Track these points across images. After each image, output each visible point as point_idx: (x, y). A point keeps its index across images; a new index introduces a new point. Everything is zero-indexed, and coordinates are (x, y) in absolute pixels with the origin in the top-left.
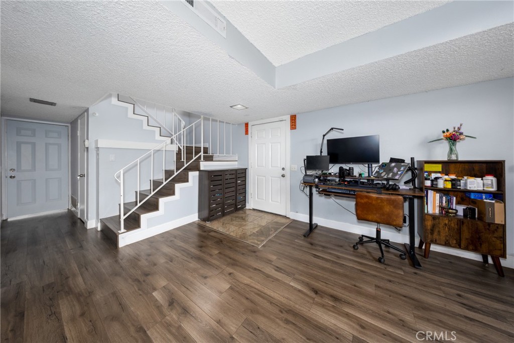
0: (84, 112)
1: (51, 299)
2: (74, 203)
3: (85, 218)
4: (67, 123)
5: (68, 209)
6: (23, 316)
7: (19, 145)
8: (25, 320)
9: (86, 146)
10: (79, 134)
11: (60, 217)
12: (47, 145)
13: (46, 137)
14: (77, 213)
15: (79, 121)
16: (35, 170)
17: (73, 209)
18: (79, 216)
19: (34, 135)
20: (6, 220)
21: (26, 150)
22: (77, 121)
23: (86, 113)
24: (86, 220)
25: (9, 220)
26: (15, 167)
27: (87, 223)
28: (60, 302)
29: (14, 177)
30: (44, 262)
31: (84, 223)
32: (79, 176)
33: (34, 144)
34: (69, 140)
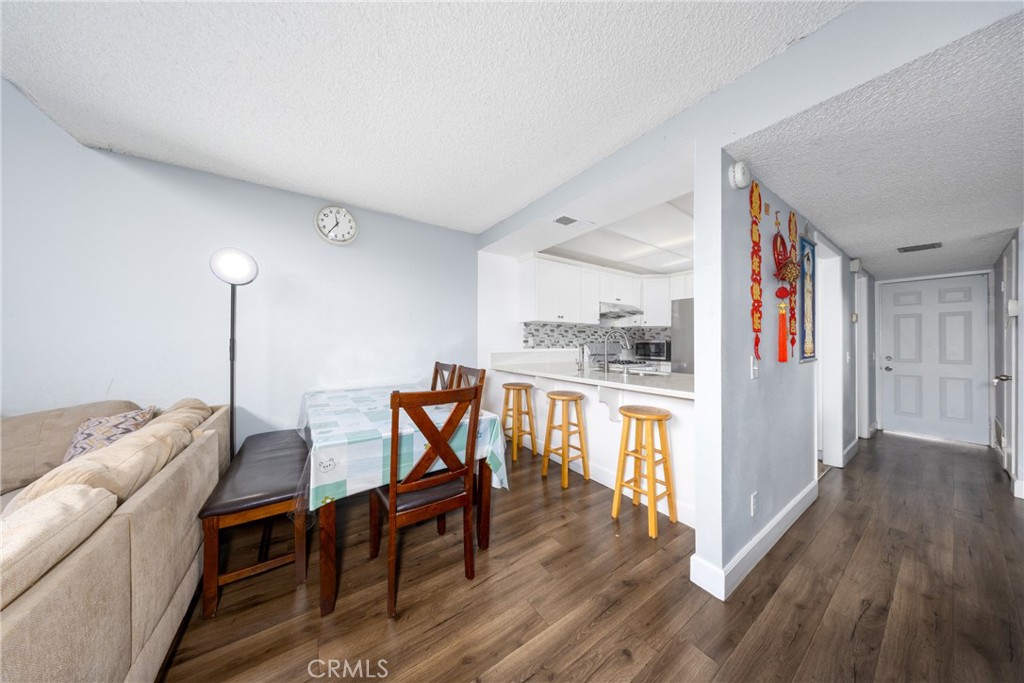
0: (1011, 240)
1: (893, 547)
3: (1013, 472)
4: (986, 267)
5: (989, 446)
6: (859, 539)
7: (897, 319)
8: (858, 545)
10: (1004, 288)
11: (964, 454)
12: (942, 317)
13: (940, 301)
14: (1003, 457)
15: (1005, 259)
16: (921, 361)
17: (998, 449)
18: (1005, 467)
19: (919, 302)
20: (881, 430)
21: (908, 327)
23: (1014, 241)
24: (1014, 477)
25: (885, 431)
26: (892, 355)
27: (1014, 482)
28: (904, 559)
29: (890, 369)
30: (905, 503)
32: (997, 378)
33: (919, 318)
34: (989, 302)
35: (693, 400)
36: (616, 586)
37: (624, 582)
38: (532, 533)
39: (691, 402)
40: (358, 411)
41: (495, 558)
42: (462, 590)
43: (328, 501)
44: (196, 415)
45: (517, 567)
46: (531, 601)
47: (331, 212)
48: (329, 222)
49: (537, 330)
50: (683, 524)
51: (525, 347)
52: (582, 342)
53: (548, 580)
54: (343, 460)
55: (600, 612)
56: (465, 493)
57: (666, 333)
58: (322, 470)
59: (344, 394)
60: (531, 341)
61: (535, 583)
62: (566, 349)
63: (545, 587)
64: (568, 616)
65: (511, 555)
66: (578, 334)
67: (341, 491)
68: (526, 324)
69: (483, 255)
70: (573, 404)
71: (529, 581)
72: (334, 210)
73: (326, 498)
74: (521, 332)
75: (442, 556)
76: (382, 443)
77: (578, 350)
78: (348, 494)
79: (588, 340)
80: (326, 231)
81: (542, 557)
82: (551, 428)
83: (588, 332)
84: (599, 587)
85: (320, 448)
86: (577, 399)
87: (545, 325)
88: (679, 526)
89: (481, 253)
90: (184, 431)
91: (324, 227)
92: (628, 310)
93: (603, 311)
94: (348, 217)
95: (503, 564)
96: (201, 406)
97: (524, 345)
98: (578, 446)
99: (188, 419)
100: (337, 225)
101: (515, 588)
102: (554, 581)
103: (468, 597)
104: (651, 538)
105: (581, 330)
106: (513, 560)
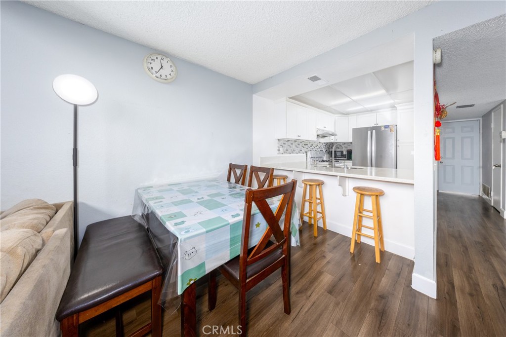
0: (500, 105)
2: (487, 191)
3: (501, 207)
4: (479, 117)
5: (479, 195)
9: (503, 138)
10: (492, 126)
12: (463, 138)
13: (462, 132)
14: (490, 201)
15: (493, 113)
16: (454, 158)
17: (485, 197)
18: (492, 204)
20: (438, 191)
22: (491, 113)
23: (502, 105)
24: (503, 210)
27: (503, 212)
29: (442, 162)
31: (499, 212)
32: (494, 166)
33: (453, 139)
34: (480, 132)
35: (413, 184)
36: (377, 300)
37: (380, 296)
38: (312, 270)
39: (412, 186)
40: (191, 201)
41: (297, 293)
42: (286, 324)
43: (192, 282)
44: (42, 216)
45: (314, 297)
46: (334, 323)
47: (157, 58)
48: (156, 65)
49: (284, 144)
50: (388, 252)
51: (278, 154)
52: (306, 150)
53: (337, 304)
54: (202, 247)
55: (378, 322)
56: (284, 256)
57: (345, 145)
58: (187, 257)
59: (169, 187)
60: (282, 151)
61: (331, 308)
62: (299, 154)
63: (338, 310)
64: (362, 329)
65: (306, 290)
66: (304, 146)
67: (202, 271)
68: (279, 140)
69: (255, 97)
70: (318, 187)
71: (326, 307)
72: (160, 57)
73: (191, 280)
74: (276, 145)
75: (261, 299)
76: (229, 228)
77: (305, 154)
78: (207, 273)
79: (309, 149)
80: (153, 71)
81: (325, 287)
82: (304, 201)
83: (309, 145)
84: (368, 303)
85: (185, 239)
86: (320, 184)
87: (288, 141)
88: (387, 253)
89: (254, 96)
90: (35, 235)
91: (152, 68)
92: (331, 133)
93: (318, 134)
94: (170, 63)
95: (305, 297)
96: (44, 205)
97: (278, 152)
98: (321, 211)
99: (36, 221)
100: (162, 68)
101: (320, 315)
102: (341, 303)
103: (292, 329)
104: (378, 263)
105: (305, 143)
106: (309, 293)
